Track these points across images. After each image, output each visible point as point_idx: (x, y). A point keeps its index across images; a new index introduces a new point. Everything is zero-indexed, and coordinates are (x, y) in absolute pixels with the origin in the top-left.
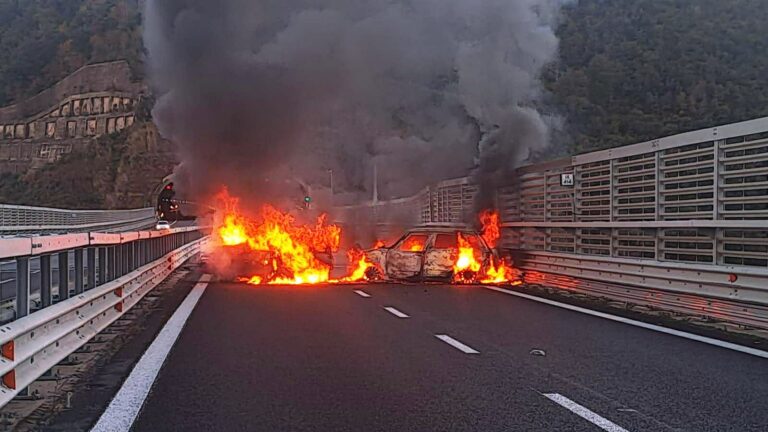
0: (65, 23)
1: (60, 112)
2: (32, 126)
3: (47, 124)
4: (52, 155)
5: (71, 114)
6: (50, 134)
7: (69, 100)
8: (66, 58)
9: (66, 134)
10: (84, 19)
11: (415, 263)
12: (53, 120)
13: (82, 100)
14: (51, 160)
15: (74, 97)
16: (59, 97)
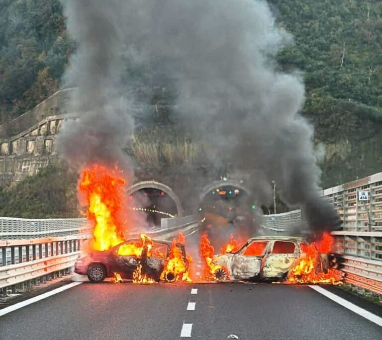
0: (44, 52)
1: (39, 132)
2: (15, 144)
3: (27, 142)
4: (31, 169)
5: (48, 133)
6: (30, 150)
7: (46, 120)
8: (44, 84)
9: (44, 151)
10: (60, 48)
11: (256, 266)
12: (32, 138)
13: (57, 121)
14: (31, 174)
15: (50, 117)
16: (38, 118)
